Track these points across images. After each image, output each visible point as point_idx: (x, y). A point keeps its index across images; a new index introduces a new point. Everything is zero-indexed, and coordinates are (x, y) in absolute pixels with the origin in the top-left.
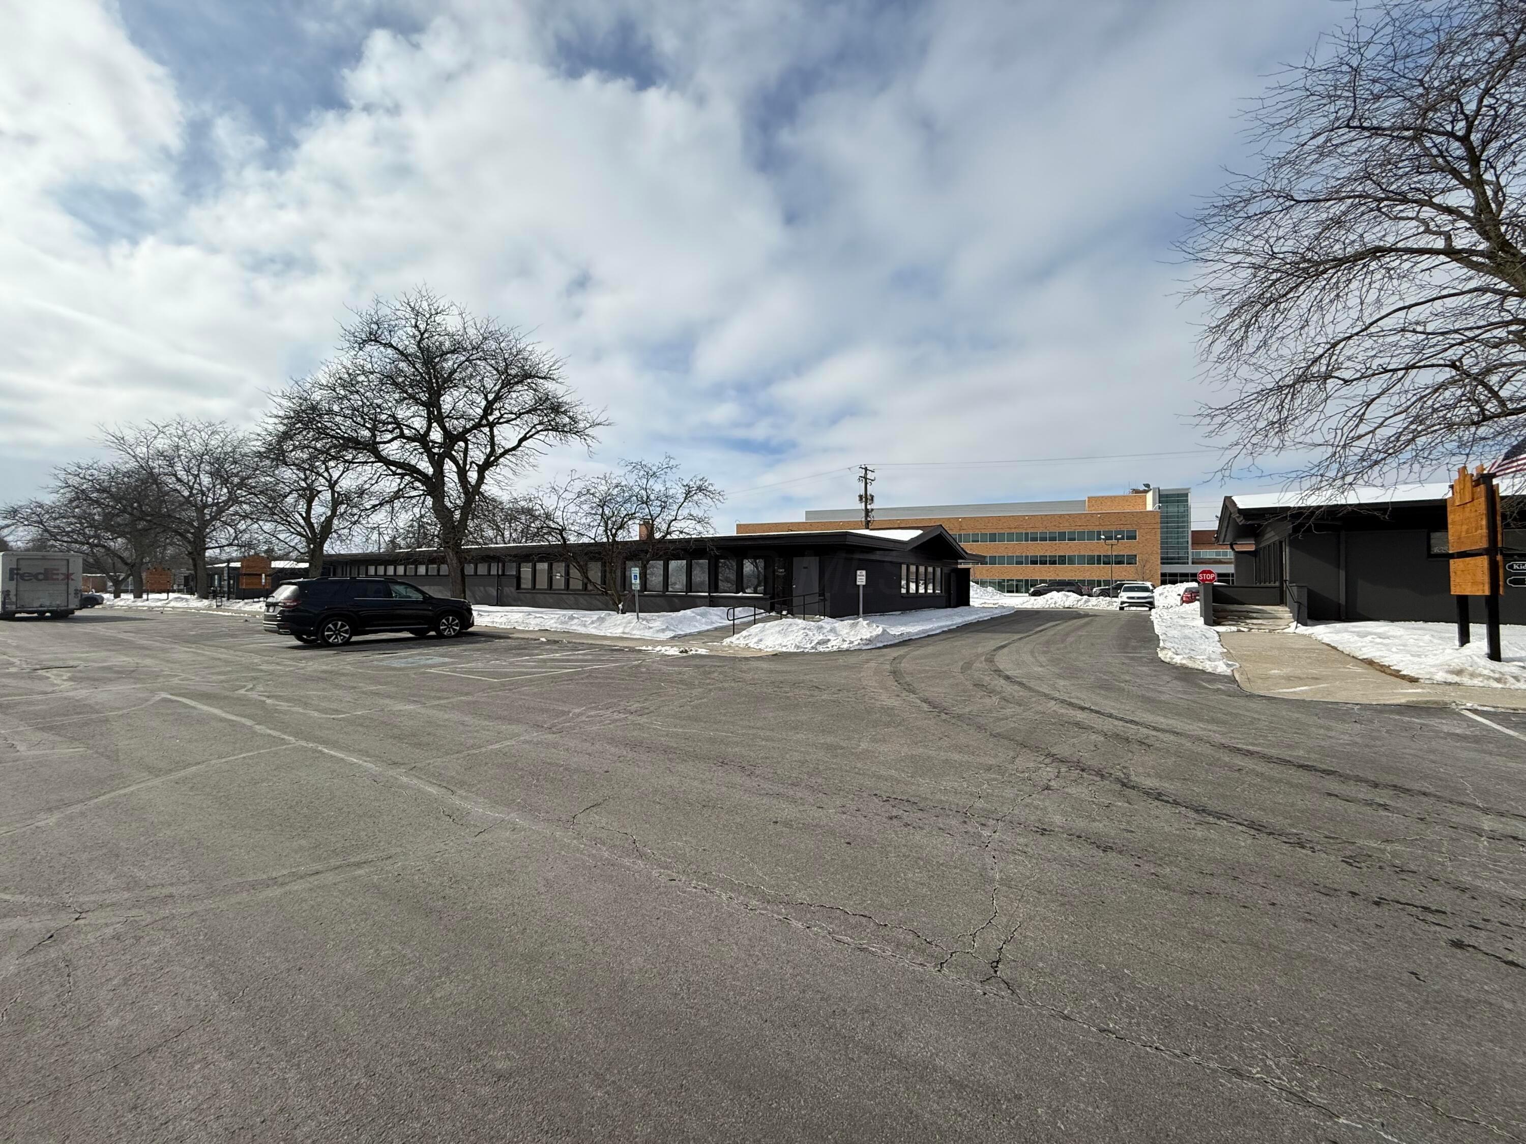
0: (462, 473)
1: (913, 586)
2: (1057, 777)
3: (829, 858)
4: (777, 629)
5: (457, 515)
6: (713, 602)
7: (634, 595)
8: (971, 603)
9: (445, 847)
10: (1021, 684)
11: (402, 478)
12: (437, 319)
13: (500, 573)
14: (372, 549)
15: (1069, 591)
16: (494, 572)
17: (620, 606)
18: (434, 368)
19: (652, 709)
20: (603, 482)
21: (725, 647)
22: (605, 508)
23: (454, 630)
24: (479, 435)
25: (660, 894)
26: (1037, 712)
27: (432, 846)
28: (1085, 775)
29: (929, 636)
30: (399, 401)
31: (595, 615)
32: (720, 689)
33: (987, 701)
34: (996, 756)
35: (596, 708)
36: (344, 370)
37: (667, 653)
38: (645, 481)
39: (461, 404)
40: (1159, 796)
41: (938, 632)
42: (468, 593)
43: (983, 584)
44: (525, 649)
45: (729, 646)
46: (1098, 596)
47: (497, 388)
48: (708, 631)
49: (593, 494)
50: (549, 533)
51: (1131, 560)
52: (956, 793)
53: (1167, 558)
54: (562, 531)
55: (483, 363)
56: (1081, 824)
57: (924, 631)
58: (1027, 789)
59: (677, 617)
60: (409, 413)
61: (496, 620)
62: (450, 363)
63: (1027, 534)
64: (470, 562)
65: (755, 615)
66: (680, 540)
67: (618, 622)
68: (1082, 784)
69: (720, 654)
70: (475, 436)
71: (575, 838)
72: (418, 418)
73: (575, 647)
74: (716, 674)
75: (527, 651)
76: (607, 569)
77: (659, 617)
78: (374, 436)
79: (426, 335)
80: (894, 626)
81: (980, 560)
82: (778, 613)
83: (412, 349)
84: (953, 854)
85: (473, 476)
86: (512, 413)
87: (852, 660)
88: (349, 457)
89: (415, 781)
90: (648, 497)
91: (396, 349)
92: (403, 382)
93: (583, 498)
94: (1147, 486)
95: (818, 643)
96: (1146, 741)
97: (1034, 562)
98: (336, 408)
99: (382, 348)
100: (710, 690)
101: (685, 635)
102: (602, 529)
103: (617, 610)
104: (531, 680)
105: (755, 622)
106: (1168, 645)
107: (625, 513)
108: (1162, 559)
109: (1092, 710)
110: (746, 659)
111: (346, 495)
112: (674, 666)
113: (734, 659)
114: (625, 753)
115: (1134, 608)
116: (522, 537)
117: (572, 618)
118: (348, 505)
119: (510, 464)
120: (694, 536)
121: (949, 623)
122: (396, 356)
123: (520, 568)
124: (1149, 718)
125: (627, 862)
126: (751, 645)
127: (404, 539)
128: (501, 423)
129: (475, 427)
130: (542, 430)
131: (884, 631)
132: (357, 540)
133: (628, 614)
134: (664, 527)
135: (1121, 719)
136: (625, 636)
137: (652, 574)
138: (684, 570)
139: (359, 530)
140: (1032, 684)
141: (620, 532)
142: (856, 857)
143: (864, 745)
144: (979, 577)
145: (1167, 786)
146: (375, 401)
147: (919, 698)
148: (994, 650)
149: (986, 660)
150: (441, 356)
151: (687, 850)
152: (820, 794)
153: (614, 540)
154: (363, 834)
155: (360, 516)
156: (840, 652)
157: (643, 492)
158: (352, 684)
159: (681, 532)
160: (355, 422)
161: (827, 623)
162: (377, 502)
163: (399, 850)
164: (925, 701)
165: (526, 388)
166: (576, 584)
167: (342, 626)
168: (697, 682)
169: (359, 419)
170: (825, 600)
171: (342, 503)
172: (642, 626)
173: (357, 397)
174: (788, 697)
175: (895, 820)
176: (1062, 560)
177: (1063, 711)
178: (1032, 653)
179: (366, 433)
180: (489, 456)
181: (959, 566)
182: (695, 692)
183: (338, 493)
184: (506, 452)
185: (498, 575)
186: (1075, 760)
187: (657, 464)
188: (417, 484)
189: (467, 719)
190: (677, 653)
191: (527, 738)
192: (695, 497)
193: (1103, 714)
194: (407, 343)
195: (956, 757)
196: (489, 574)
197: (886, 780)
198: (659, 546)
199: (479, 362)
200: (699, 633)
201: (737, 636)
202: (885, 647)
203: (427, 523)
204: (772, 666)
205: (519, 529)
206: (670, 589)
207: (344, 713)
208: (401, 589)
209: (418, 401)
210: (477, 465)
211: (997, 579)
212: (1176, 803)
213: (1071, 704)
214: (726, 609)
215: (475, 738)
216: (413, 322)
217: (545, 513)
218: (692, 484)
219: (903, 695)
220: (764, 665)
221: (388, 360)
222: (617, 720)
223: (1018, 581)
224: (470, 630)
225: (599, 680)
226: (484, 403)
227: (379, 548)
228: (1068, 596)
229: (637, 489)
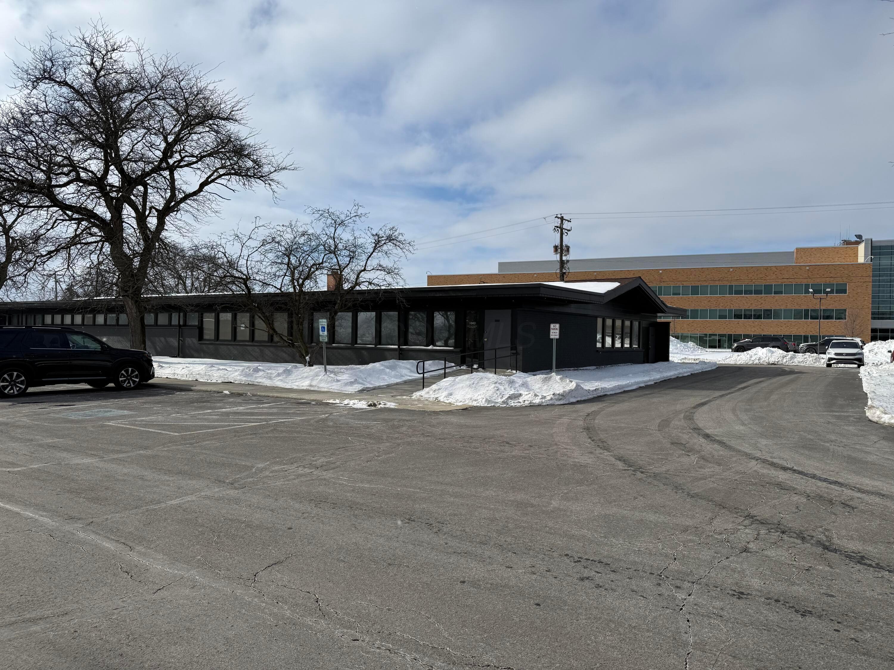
0: (141, 219)
1: (608, 340)
2: (756, 539)
3: (518, 620)
4: (468, 383)
5: (136, 262)
6: (402, 355)
7: (321, 348)
8: (671, 359)
9: (122, 604)
10: (721, 443)
11: (79, 224)
12: (113, 55)
13: (181, 323)
14: (49, 296)
15: (773, 347)
16: (175, 322)
17: (307, 358)
18: (111, 109)
19: (338, 463)
20: (289, 230)
21: (415, 400)
22: (292, 258)
23: (134, 382)
24: (159, 179)
25: (343, 654)
26: (737, 472)
27: (110, 603)
28: (785, 537)
29: (625, 392)
30: (75, 142)
31: (281, 367)
32: (409, 444)
33: (685, 460)
34: (693, 517)
35: (280, 463)
36: (17, 109)
37: (355, 406)
38: (332, 230)
39: (140, 146)
40: (861, 560)
41: (634, 387)
42: (148, 343)
43: (683, 338)
44: (208, 402)
45: (419, 400)
46: (805, 352)
47: (177, 129)
48: (397, 384)
49: (278, 243)
50: (233, 283)
51: (840, 315)
52: (650, 554)
53: (878, 313)
54: (246, 280)
55: (161, 103)
56: (779, 588)
57: (619, 387)
58: (724, 551)
59: (366, 370)
60: (85, 155)
61: (177, 372)
62: (128, 103)
63: (731, 287)
64: (150, 312)
65: (445, 368)
66: (369, 292)
67: (306, 375)
68: (781, 546)
69: (409, 407)
70: (155, 180)
71: (256, 597)
72: (95, 161)
73: (260, 400)
74: (404, 429)
75: (209, 404)
76: (294, 319)
77: (347, 369)
78: (49, 178)
79: (102, 73)
80: (589, 380)
81: (681, 313)
82: (468, 366)
83: (88, 87)
84: (646, 617)
85: (152, 222)
86: (193, 156)
87: (544, 415)
88: (24, 201)
89: (93, 536)
90: (336, 247)
91: (71, 87)
92: (79, 122)
93: (268, 247)
94: (859, 237)
95: (510, 398)
96: (850, 503)
97: (738, 316)
98: (9, 149)
99: (57, 87)
100: (399, 445)
101: (374, 389)
102: (287, 279)
103: (304, 363)
104: (213, 434)
105: (445, 376)
106: (876, 403)
107: (312, 262)
108: (873, 313)
109: (795, 471)
110: (436, 413)
111: (21, 241)
112: (361, 419)
113: (423, 413)
114: (309, 509)
115: (842, 365)
116: (205, 286)
117: (257, 370)
118: (23, 251)
119: (191, 210)
120: (383, 288)
121: (646, 379)
122: (71, 95)
123: (202, 317)
124: (854, 479)
125: (309, 621)
126: (441, 399)
127: (81, 287)
128: (181, 167)
129: (153, 171)
130: (224, 175)
131: (578, 386)
132: (32, 287)
133: (315, 367)
134: (353, 277)
135: (825, 480)
136: (312, 389)
137: (341, 326)
138: (373, 322)
139: (34, 277)
140: (733, 443)
141: (307, 282)
142: (545, 619)
143: (555, 503)
144: (679, 332)
145: (870, 549)
146: (50, 142)
147: (614, 456)
148: (694, 408)
149: (685, 418)
150: (118, 95)
151: (371, 609)
152: (510, 554)
153: (301, 290)
154: (39, 589)
155: (35, 262)
156: (532, 406)
157: (331, 241)
158: (28, 437)
159: (370, 283)
160: (29, 164)
161: (519, 377)
162: (53, 248)
163: (75, 606)
164: (620, 459)
165: (207, 129)
166: (262, 335)
167: (18, 377)
168: (385, 438)
169: (33, 161)
170: (516, 354)
171: (17, 249)
172: (330, 379)
173: (31, 137)
174: (478, 453)
175: (587, 581)
176: (768, 314)
177: (765, 471)
178: (734, 410)
179: (41, 176)
180: (168, 202)
181: (659, 320)
182: (383, 446)
183: (12, 238)
184: (187, 196)
185: (180, 326)
186: (776, 522)
187: (345, 212)
188: (95, 230)
189: (148, 474)
190: (365, 406)
191: (209, 493)
192: (385, 248)
193: (805, 475)
194: (83, 81)
195: (652, 517)
196: (170, 324)
197: (578, 540)
198: (348, 297)
199: (157, 102)
200: (389, 386)
201: (426, 390)
202: (578, 402)
203: (106, 271)
204: (462, 420)
205: (202, 278)
206: (359, 341)
207: (21, 466)
208: (78, 339)
209: (94, 143)
210: (157, 210)
211: (698, 333)
212: (879, 567)
213: (773, 464)
214: (415, 362)
215: (154, 493)
216: (89, 59)
217: (228, 262)
218: (381, 233)
219: (597, 452)
220: (454, 419)
221: (63, 100)
222: (301, 475)
223: (720, 335)
224: (150, 381)
225: (284, 434)
226: (163, 145)
227: (56, 297)
228: (773, 352)
229: (324, 238)
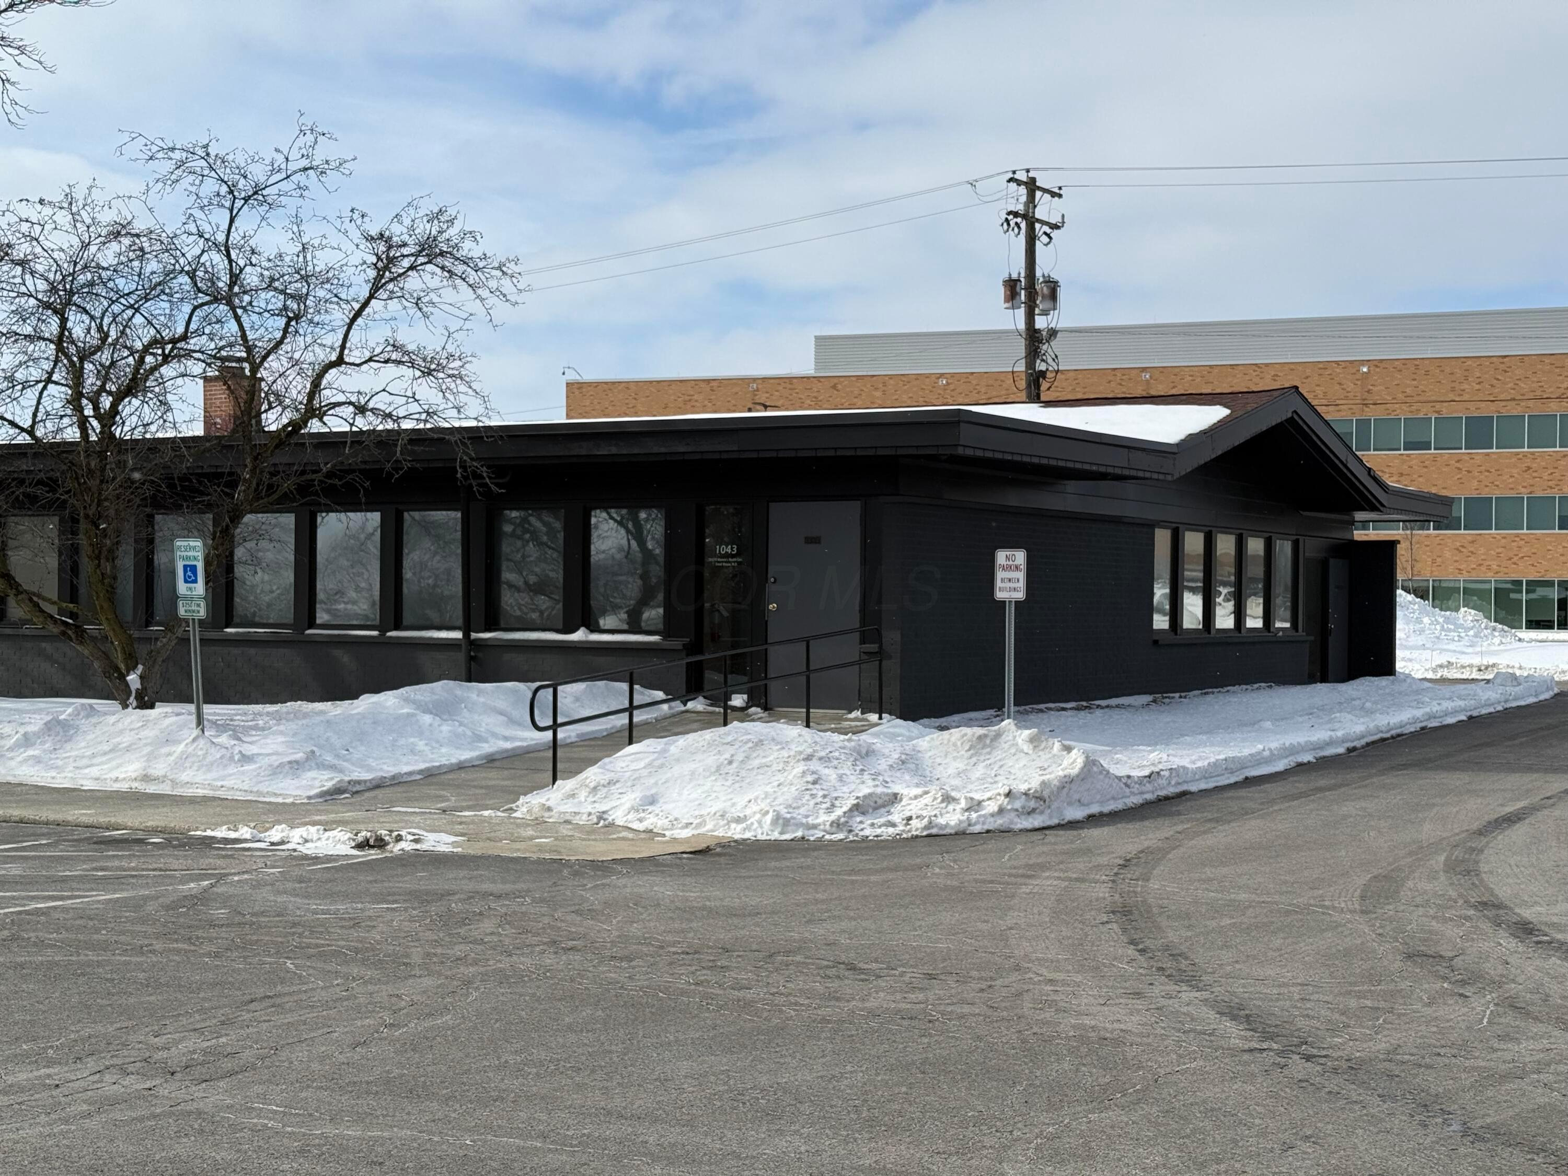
1: (1193, 605)
4: (712, 759)
6: (479, 665)
7: (185, 641)
8: (1399, 666)
17: (133, 679)
19: (247, 1055)
20: (63, 218)
21: (522, 824)
32: (503, 978)
33: (1453, 1011)
35: (37, 1059)
37: (309, 849)
38: (223, 218)
41: (1280, 766)
43: (1440, 596)
45: (539, 822)
48: (461, 767)
49: (22, 263)
57: (1229, 765)
65: (631, 709)
66: (357, 439)
67: (127, 739)
69: (505, 849)
74: (488, 925)
76: (83, 540)
77: (279, 718)
80: (1127, 745)
81: (1434, 511)
82: (713, 700)
87: (976, 866)
90: (235, 278)
95: (858, 808)
100: (467, 983)
101: (378, 785)
102: (57, 395)
103: (120, 694)
105: (631, 735)
107: (148, 334)
110: (601, 867)
112: (331, 896)
113: (554, 867)
120: (407, 425)
121: (1320, 735)
126: (619, 817)
131: (1090, 763)
133: (161, 709)
134: (298, 388)
136: (151, 789)
137: (254, 560)
138: (374, 547)
141: (129, 407)
144: (1428, 573)
147: (1213, 1004)
148: (1480, 833)
149: (1451, 867)
153: (107, 436)
156: (935, 838)
157: (217, 259)
159: (361, 410)
161: (889, 735)
164: (1233, 1012)
168: (416, 957)
170: (880, 655)
172: (215, 753)
174: (748, 1005)
181: (1359, 535)
182: (411, 990)
187: (268, 157)
190: (345, 849)
192: (413, 283)
198: (281, 458)
200: (430, 775)
201: (565, 785)
202: (1093, 820)
204: (692, 891)
206: (322, 617)
214: (524, 689)
218: (398, 232)
219: (1156, 991)
220: (663, 888)
222: (113, 1102)
225: (49, 955)
229: (191, 247)
